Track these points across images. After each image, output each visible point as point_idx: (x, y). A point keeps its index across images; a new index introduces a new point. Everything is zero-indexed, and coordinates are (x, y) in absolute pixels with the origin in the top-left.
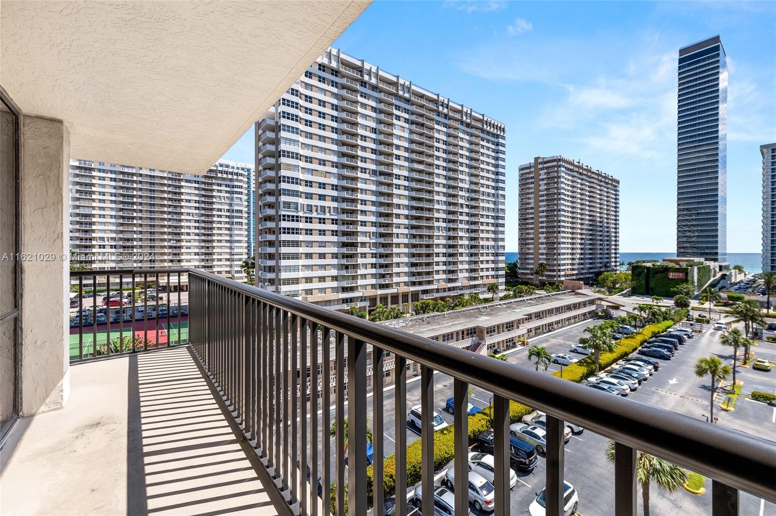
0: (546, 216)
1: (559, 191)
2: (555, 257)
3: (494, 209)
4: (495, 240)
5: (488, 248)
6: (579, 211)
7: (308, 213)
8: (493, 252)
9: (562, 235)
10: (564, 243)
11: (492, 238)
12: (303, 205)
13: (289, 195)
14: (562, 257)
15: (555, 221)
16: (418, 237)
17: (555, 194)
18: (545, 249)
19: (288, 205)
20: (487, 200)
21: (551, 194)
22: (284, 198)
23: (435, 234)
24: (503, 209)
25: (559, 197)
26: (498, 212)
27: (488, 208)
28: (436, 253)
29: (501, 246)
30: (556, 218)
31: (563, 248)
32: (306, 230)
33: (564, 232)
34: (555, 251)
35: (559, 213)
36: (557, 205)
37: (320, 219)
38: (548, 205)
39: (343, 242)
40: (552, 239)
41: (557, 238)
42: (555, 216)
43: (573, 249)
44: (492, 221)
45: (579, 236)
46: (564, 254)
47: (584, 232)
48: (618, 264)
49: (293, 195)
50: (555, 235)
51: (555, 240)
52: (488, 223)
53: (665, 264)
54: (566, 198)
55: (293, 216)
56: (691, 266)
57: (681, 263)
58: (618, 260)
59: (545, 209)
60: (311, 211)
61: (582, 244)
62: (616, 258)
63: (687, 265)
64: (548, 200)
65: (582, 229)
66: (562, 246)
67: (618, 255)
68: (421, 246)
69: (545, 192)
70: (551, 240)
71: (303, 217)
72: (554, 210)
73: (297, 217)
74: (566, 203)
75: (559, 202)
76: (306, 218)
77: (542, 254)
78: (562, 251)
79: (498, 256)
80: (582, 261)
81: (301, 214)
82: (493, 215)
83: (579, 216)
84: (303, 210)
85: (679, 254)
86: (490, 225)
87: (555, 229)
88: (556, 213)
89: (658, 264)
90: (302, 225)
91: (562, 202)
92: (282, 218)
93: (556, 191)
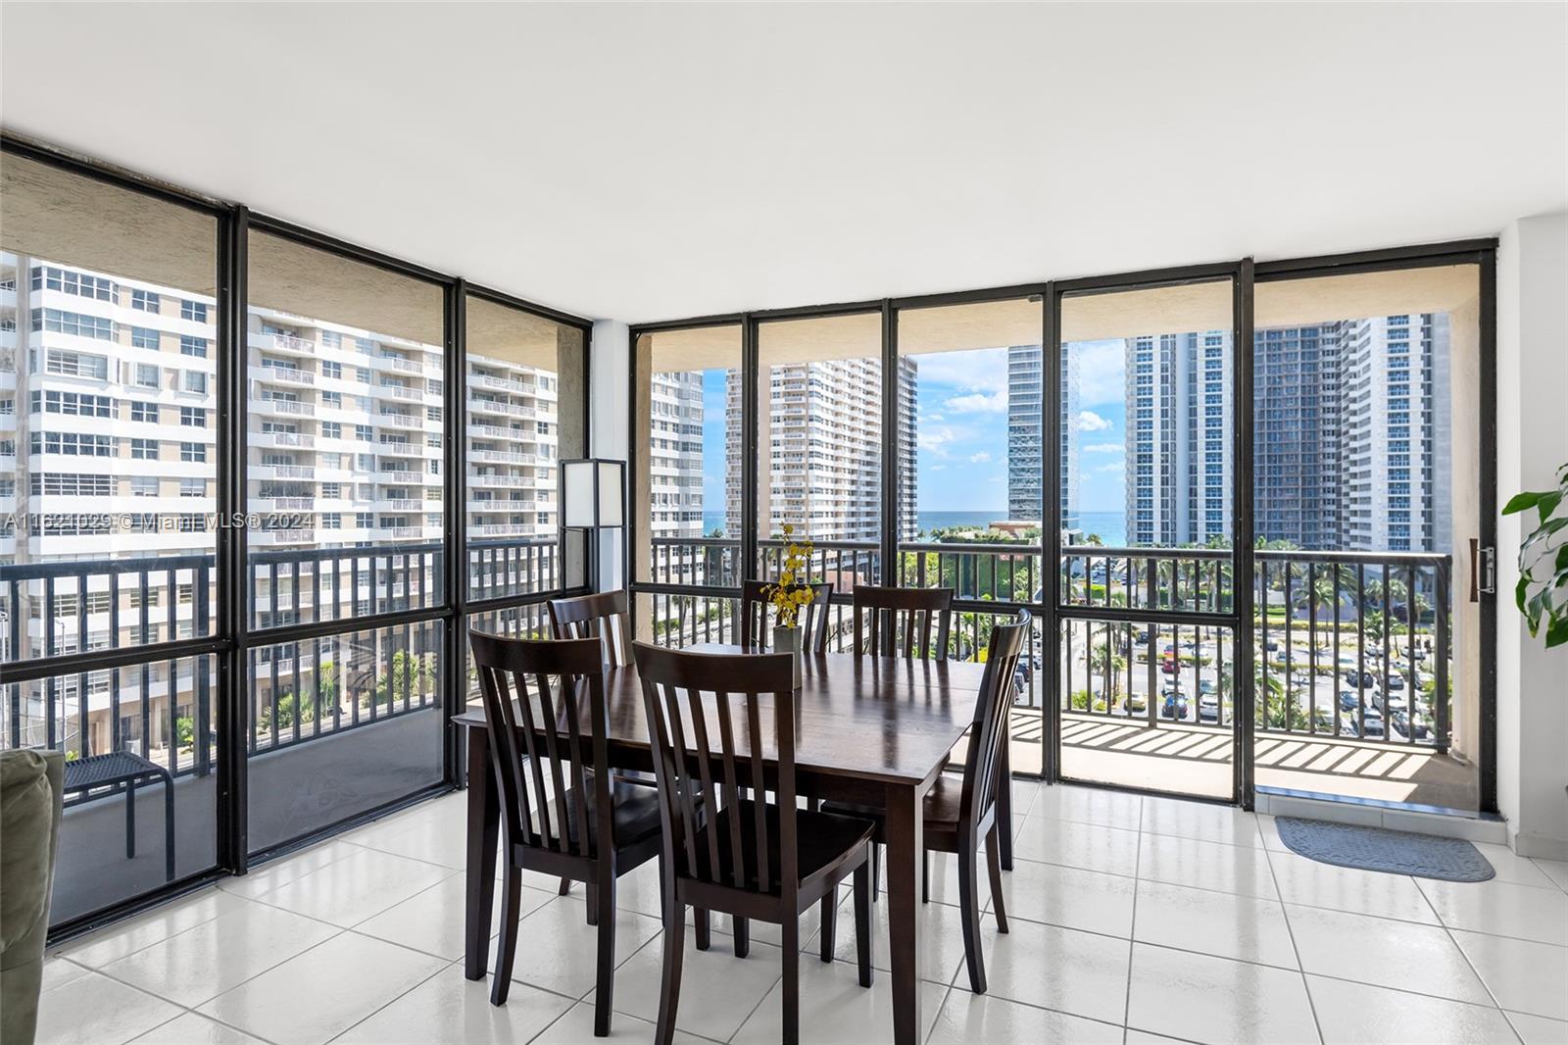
0: (787, 430)
1: (811, 376)
2: (803, 521)
3: (677, 408)
4: (681, 481)
5: (665, 501)
6: (848, 422)
7: (138, 390)
8: (676, 509)
9: (816, 472)
10: (819, 490)
11: (674, 478)
12: (126, 364)
13: (74, 330)
14: (817, 520)
15: (801, 442)
16: (491, 470)
17: (802, 381)
18: (782, 504)
19: (67, 361)
20: (663, 386)
21: (793, 382)
22: (50, 340)
23: (538, 463)
24: (698, 410)
25: (811, 388)
26: (687, 415)
27: (666, 405)
28: (540, 514)
29: (694, 496)
30: (804, 436)
31: (818, 502)
32: (136, 443)
33: (819, 467)
34: (804, 509)
35: (810, 424)
36: (806, 406)
37: (186, 410)
38: (789, 406)
39: (262, 481)
40: (797, 481)
41: (805, 478)
42: (801, 429)
43: (837, 503)
44: (675, 437)
45: (848, 476)
46: (820, 514)
47: (856, 466)
48: (915, 534)
49: (90, 332)
50: (804, 472)
51: (804, 485)
52: (666, 441)
53: (995, 532)
54: (823, 392)
55: (88, 399)
56: (1032, 536)
57: (1017, 531)
58: (915, 526)
59: (782, 413)
60: (155, 385)
61: (853, 493)
62: (911, 522)
63: (1027, 535)
64: (789, 394)
65: (853, 461)
66: (817, 496)
67: (915, 517)
68: (499, 494)
69: (782, 377)
70: (796, 484)
71: (125, 402)
72: (800, 418)
73: (104, 401)
74: (824, 403)
75: (811, 400)
76: (137, 405)
77: (776, 515)
78: (817, 508)
79: (687, 519)
80: (853, 530)
81: (114, 391)
82: (677, 421)
83: (847, 433)
84: (126, 382)
85: (1015, 514)
86: (670, 445)
87: (804, 460)
88: (803, 424)
89: (982, 533)
90: (119, 426)
91: (816, 400)
92: (44, 400)
93: (804, 376)
